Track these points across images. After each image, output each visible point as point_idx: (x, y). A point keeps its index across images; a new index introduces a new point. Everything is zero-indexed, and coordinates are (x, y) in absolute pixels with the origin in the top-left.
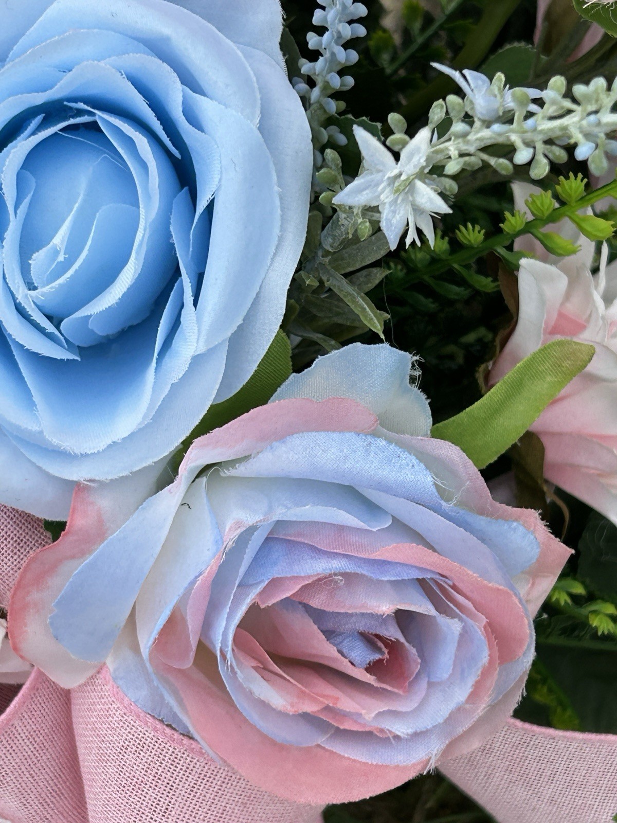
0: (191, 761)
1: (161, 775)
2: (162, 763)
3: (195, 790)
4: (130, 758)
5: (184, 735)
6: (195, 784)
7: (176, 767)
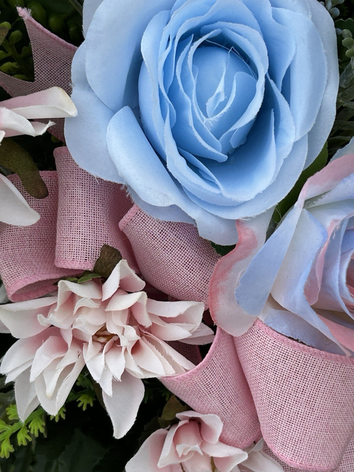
0: (315, 361)
1: (298, 371)
2: (298, 364)
3: (318, 376)
4: (280, 365)
5: (309, 346)
6: (318, 373)
7: (307, 365)
